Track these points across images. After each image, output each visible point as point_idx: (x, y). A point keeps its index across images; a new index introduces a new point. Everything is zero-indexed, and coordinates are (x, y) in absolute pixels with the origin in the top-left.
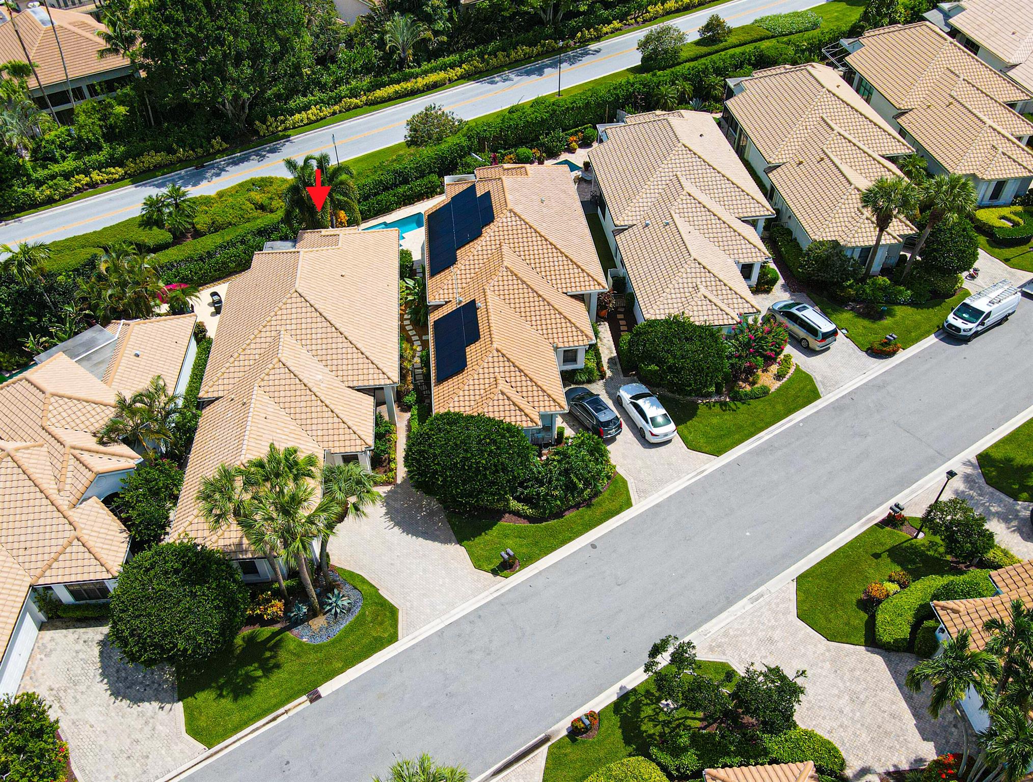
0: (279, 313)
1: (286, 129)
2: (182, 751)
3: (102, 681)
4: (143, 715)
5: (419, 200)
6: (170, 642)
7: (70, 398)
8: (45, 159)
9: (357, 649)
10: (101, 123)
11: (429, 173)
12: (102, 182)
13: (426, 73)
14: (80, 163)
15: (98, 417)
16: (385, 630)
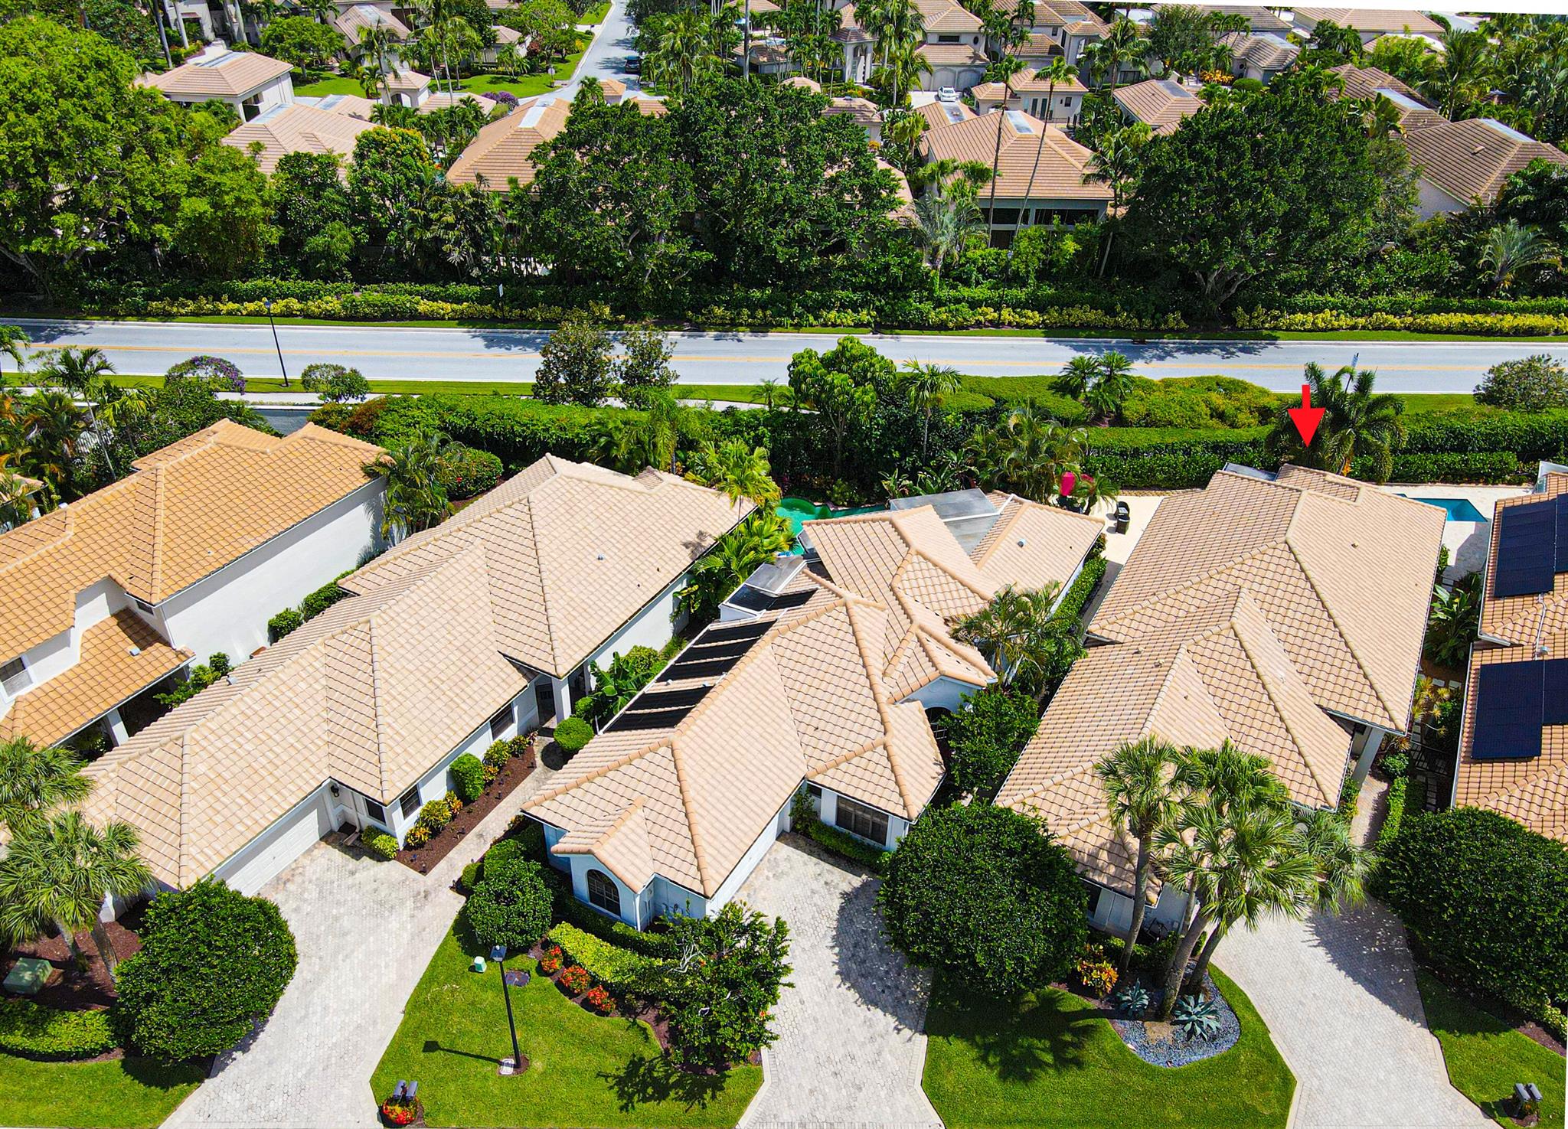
0: (1249, 562)
1: (1276, 328)
2: (907, 1109)
3: (832, 947)
4: (871, 1026)
5: (1469, 482)
6: (964, 947)
7: (935, 565)
8: (959, 279)
9: (1211, 1106)
10: (1043, 256)
11: (1504, 449)
12: (1010, 324)
13: (1523, 310)
14: (995, 294)
15: (958, 603)
16: (1267, 1103)
